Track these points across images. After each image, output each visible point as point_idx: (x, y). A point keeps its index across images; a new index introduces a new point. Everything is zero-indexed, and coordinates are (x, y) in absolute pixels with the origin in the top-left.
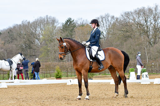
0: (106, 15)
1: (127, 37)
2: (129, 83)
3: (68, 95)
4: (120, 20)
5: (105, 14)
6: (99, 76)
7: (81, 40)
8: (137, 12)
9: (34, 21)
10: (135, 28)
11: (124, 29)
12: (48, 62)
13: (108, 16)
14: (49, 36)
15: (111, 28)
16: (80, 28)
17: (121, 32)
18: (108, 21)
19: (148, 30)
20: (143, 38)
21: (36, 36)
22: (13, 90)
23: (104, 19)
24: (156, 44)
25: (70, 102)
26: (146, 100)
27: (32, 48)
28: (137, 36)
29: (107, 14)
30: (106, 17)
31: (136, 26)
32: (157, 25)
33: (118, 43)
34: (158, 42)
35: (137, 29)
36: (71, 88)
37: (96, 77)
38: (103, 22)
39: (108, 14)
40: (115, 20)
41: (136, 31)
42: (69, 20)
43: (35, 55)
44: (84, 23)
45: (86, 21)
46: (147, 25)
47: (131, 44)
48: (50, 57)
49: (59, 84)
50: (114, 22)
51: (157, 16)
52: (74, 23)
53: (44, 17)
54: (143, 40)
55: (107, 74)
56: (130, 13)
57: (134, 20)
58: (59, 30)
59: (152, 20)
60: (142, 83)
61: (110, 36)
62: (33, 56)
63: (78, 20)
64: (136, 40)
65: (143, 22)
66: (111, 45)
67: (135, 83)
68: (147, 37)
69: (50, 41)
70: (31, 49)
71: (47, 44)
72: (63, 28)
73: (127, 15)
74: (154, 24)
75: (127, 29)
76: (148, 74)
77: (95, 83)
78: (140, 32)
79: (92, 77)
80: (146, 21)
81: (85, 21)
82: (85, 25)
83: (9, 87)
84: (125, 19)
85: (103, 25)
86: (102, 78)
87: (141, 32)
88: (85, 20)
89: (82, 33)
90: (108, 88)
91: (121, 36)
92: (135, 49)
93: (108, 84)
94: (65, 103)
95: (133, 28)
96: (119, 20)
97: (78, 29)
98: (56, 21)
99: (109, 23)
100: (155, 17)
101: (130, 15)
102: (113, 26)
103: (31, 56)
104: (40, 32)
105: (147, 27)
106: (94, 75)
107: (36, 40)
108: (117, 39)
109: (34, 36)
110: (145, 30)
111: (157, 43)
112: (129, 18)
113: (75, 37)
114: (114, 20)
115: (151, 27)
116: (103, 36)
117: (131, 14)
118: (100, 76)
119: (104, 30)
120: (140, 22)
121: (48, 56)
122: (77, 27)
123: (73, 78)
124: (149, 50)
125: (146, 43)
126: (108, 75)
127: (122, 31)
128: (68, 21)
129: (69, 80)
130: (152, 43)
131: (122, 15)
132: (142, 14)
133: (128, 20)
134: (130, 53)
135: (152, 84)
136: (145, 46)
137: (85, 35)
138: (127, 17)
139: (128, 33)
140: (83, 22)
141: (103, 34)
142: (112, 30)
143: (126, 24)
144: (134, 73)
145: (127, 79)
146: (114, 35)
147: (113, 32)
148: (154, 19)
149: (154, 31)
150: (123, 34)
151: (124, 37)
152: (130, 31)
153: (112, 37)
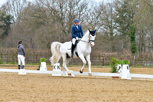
1: (39, 23)
2: (39, 74)
4: (33, 4)
10: (49, 14)
11: (37, 15)
15: (23, 12)
18: (19, 4)
19: (63, 17)
20: (57, 26)
23: (15, 2)
26: (57, 93)
31: (49, 12)
32: (73, 13)
33: (30, 29)
35: (51, 15)
37: (3, 66)
38: (14, 6)
40: (28, 4)
41: (49, 17)
46: (62, 12)
47: (44, 32)
50: (26, 6)
51: (73, 2)
54: (57, 28)
55: (16, 63)
57: (48, 5)
59: (67, 7)
60: (53, 75)
61: (21, 21)
64: (49, 28)
65: (57, 8)
66: (22, 31)
67: (45, 74)
68: (62, 25)
74: (69, 11)
76: (60, 65)
77: (1, 72)
78: (54, 18)
80: (61, 7)
84: (38, 4)
85: (14, 8)
86: (10, 67)
87: (55, 19)
90: (16, 79)
91: (33, 22)
92: (47, 37)
93: (16, 74)
95: (46, 14)
96: (31, 4)
99: (21, 7)
100: (70, 4)
102: (25, 11)
105: (62, 14)
106: (1, 64)
108: (29, 25)
110: (59, 17)
112: (42, 2)
115: (66, 14)
116: (14, 21)
118: (8, 65)
119: (15, 14)
120: (55, 8)
124: (63, 39)
125: (60, 31)
127: (35, 16)
130: (66, 31)
133: (42, 5)
134: (42, 42)
136: (58, 34)
141: (14, 18)
142: (23, 15)
143: (40, 9)
144: (45, 63)
145: (38, 70)
146: (25, 21)
147: (24, 17)
148: (70, 5)
149: (70, 19)
150: (35, 20)
151: (36, 24)
152: (43, 18)
153: (23, 23)
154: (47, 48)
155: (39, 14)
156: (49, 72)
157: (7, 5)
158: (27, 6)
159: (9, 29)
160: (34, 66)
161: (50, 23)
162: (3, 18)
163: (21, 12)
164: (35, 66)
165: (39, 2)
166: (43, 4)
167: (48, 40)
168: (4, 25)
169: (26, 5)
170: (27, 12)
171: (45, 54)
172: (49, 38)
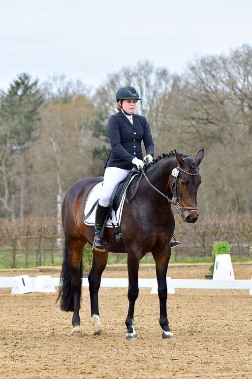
0: (141, 68)
1: (207, 138)
2: (212, 290)
3: (15, 327)
4: (188, 83)
5: (139, 63)
6: (116, 265)
7: (60, 145)
8: (241, 59)
10: (235, 109)
11: (200, 113)
13: (146, 71)
15: (158, 108)
16: (58, 107)
17: (188, 123)
18: (148, 85)
23: (134, 79)
25: (19, 352)
28: (241, 136)
29: (143, 63)
30: (142, 72)
31: (236, 105)
35: (240, 113)
36: (24, 304)
39: (147, 64)
40: (171, 82)
41: (237, 118)
42: (23, 83)
44: (70, 91)
45: (79, 86)
47: (222, 163)
50: (166, 89)
52: (37, 92)
56: (220, 62)
57: (232, 83)
63: (51, 82)
64: (238, 150)
67: (230, 290)
72: (3, 106)
73: (208, 68)
75: (208, 113)
81: (76, 86)
82: (74, 99)
84: (202, 82)
88: (75, 82)
89: (63, 125)
90: (145, 307)
91: (189, 136)
92: (233, 177)
95: (226, 109)
96: (182, 84)
97: (50, 111)
99: (152, 94)
101: (219, 68)
102: (165, 103)
108: (177, 145)
112: (213, 76)
113: (40, 136)
114: (167, 82)
117: (222, 65)
118: (120, 265)
122: (46, 106)
123: (34, 272)
127: (193, 119)
128: (18, 84)
129: (19, 278)
131: (193, 68)
133: (213, 84)
134: (217, 193)
137: (74, 130)
138: (210, 72)
139: (212, 128)
140: (67, 89)
142: (159, 115)
143: (207, 96)
144: (227, 257)
145: (207, 277)
146: (167, 133)
147: (163, 123)
150: (195, 130)
151: (198, 140)
152: (219, 121)
153: (161, 139)
154: (234, 209)
155: (205, 110)
157: (111, 90)
158: (170, 89)
160: (195, 266)
161: (239, 136)
162: (102, 127)
163: (153, 108)
164: (200, 267)
165: (203, 75)
166: (217, 82)
167: (236, 186)
168: (104, 147)
169: (165, 87)
170: (172, 107)
171: (227, 230)
172: (239, 180)
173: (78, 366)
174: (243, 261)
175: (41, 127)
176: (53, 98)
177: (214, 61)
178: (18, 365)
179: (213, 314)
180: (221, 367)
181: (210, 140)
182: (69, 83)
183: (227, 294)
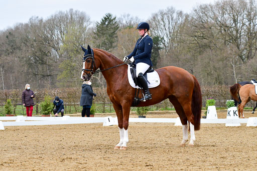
0: (169, 10)
1: (203, 46)
2: (206, 124)
3: (105, 143)
4: (193, 18)
5: (168, 8)
6: (156, 111)
7: (127, 50)
8: (220, 6)
9: (49, 18)
10: (217, 31)
11: (199, 34)
12: (71, 86)
13: (172, 12)
14: (74, 44)
15: (177, 31)
16: (126, 30)
18: (172, 19)
20: (230, 49)
21: (53, 43)
22: (15, 135)
23: (165, 16)
24: (251, 60)
25: (107, 156)
27: (45, 63)
29: (170, 8)
31: (218, 29)
32: (254, 28)
33: (189, 56)
34: (254, 55)
35: (220, 33)
36: (109, 131)
37: (150, 113)
38: (164, 22)
39: (172, 8)
40: (184, 17)
41: (218, 36)
42: (108, 18)
43: (50, 75)
44: (132, 23)
45: (136, 20)
46: (237, 28)
47: (210, 59)
48: (76, 79)
49: (90, 124)
51: (252, 13)
52: (115, 23)
53: (67, 11)
54: (229, 52)
55: (170, 107)
56: (209, 7)
57: (216, 19)
58: (90, 34)
59: (244, 20)
60: (227, 125)
61: (175, 45)
62: (48, 76)
63: (123, 18)
64: (218, 52)
65: (230, 22)
66: (177, 60)
67: (215, 124)
68: (237, 48)
69: (75, 52)
70: (45, 65)
71: (70, 58)
72: (98, 30)
73: (204, 11)
74: (248, 26)
75: (203, 34)
76: (236, 109)
77: (149, 124)
78: (225, 38)
79: (145, 113)
80: (235, 21)
82: (134, 27)
83: (7, 129)
84: (200, 17)
85: (164, 26)
86: (162, 115)
87: (227, 39)
88: (134, 18)
89: (129, 40)
91: (193, 45)
92: (216, 66)
93: (171, 125)
94: (99, 157)
95: (213, 31)
96: (190, 19)
97: (123, 33)
98: (87, 19)
99: (174, 24)
100: (249, 14)
101: (209, 10)
102: (181, 28)
103: (44, 76)
104: (60, 36)
105: (237, 31)
106: (148, 110)
107: (53, 50)
108: (187, 50)
109: (49, 43)
110: (233, 35)
111: (252, 58)
112: (206, 15)
113: (117, 45)
114: (182, 18)
115: (243, 31)
116: (164, 44)
118: (158, 111)
119: (166, 35)
120: (225, 23)
121: (72, 78)
122: (120, 30)
123: (114, 115)
124: (240, 68)
125: (235, 57)
126: (172, 110)
127: (196, 36)
128: (105, 18)
129: (107, 118)
130: (244, 57)
131: (196, 10)
132: (228, 8)
133: (205, 18)
134: (208, 74)
135: (243, 127)
136: (232, 61)
138: (204, 13)
139: (205, 41)
140: (131, 21)
141: (164, 41)
142: (178, 34)
143: (203, 25)
144: (214, 107)
145: (203, 117)
146: (182, 44)
147: (180, 38)
148: (248, 16)
149: (249, 38)
150: (196, 42)
151: (198, 47)
152: (209, 37)
153: (179, 47)
154: (216, 83)
155: (202, 32)
156: (221, 121)
157: (153, 22)
158: (184, 21)
159: (157, 56)
161: (219, 45)
163: (175, 31)
165: (201, 15)
166: (208, 18)
167: (217, 71)
169: (181, 20)
170: (184, 30)
171: (213, 93)
172: (219, 68)
173: (138, 163)
174: (221, 109)
175: (117, 41)
176: (123, 26)
177: (206, 7)
178: (107, 162)
179: (207, 136)
180: (212, 163)
181: (204, 47)
182: (132, 18)
183: (214, 126)
